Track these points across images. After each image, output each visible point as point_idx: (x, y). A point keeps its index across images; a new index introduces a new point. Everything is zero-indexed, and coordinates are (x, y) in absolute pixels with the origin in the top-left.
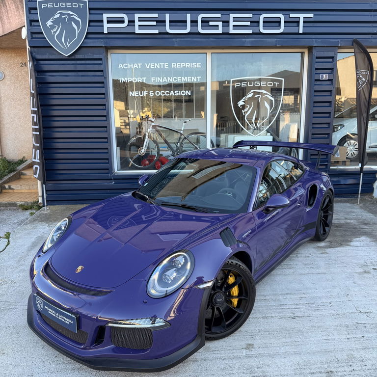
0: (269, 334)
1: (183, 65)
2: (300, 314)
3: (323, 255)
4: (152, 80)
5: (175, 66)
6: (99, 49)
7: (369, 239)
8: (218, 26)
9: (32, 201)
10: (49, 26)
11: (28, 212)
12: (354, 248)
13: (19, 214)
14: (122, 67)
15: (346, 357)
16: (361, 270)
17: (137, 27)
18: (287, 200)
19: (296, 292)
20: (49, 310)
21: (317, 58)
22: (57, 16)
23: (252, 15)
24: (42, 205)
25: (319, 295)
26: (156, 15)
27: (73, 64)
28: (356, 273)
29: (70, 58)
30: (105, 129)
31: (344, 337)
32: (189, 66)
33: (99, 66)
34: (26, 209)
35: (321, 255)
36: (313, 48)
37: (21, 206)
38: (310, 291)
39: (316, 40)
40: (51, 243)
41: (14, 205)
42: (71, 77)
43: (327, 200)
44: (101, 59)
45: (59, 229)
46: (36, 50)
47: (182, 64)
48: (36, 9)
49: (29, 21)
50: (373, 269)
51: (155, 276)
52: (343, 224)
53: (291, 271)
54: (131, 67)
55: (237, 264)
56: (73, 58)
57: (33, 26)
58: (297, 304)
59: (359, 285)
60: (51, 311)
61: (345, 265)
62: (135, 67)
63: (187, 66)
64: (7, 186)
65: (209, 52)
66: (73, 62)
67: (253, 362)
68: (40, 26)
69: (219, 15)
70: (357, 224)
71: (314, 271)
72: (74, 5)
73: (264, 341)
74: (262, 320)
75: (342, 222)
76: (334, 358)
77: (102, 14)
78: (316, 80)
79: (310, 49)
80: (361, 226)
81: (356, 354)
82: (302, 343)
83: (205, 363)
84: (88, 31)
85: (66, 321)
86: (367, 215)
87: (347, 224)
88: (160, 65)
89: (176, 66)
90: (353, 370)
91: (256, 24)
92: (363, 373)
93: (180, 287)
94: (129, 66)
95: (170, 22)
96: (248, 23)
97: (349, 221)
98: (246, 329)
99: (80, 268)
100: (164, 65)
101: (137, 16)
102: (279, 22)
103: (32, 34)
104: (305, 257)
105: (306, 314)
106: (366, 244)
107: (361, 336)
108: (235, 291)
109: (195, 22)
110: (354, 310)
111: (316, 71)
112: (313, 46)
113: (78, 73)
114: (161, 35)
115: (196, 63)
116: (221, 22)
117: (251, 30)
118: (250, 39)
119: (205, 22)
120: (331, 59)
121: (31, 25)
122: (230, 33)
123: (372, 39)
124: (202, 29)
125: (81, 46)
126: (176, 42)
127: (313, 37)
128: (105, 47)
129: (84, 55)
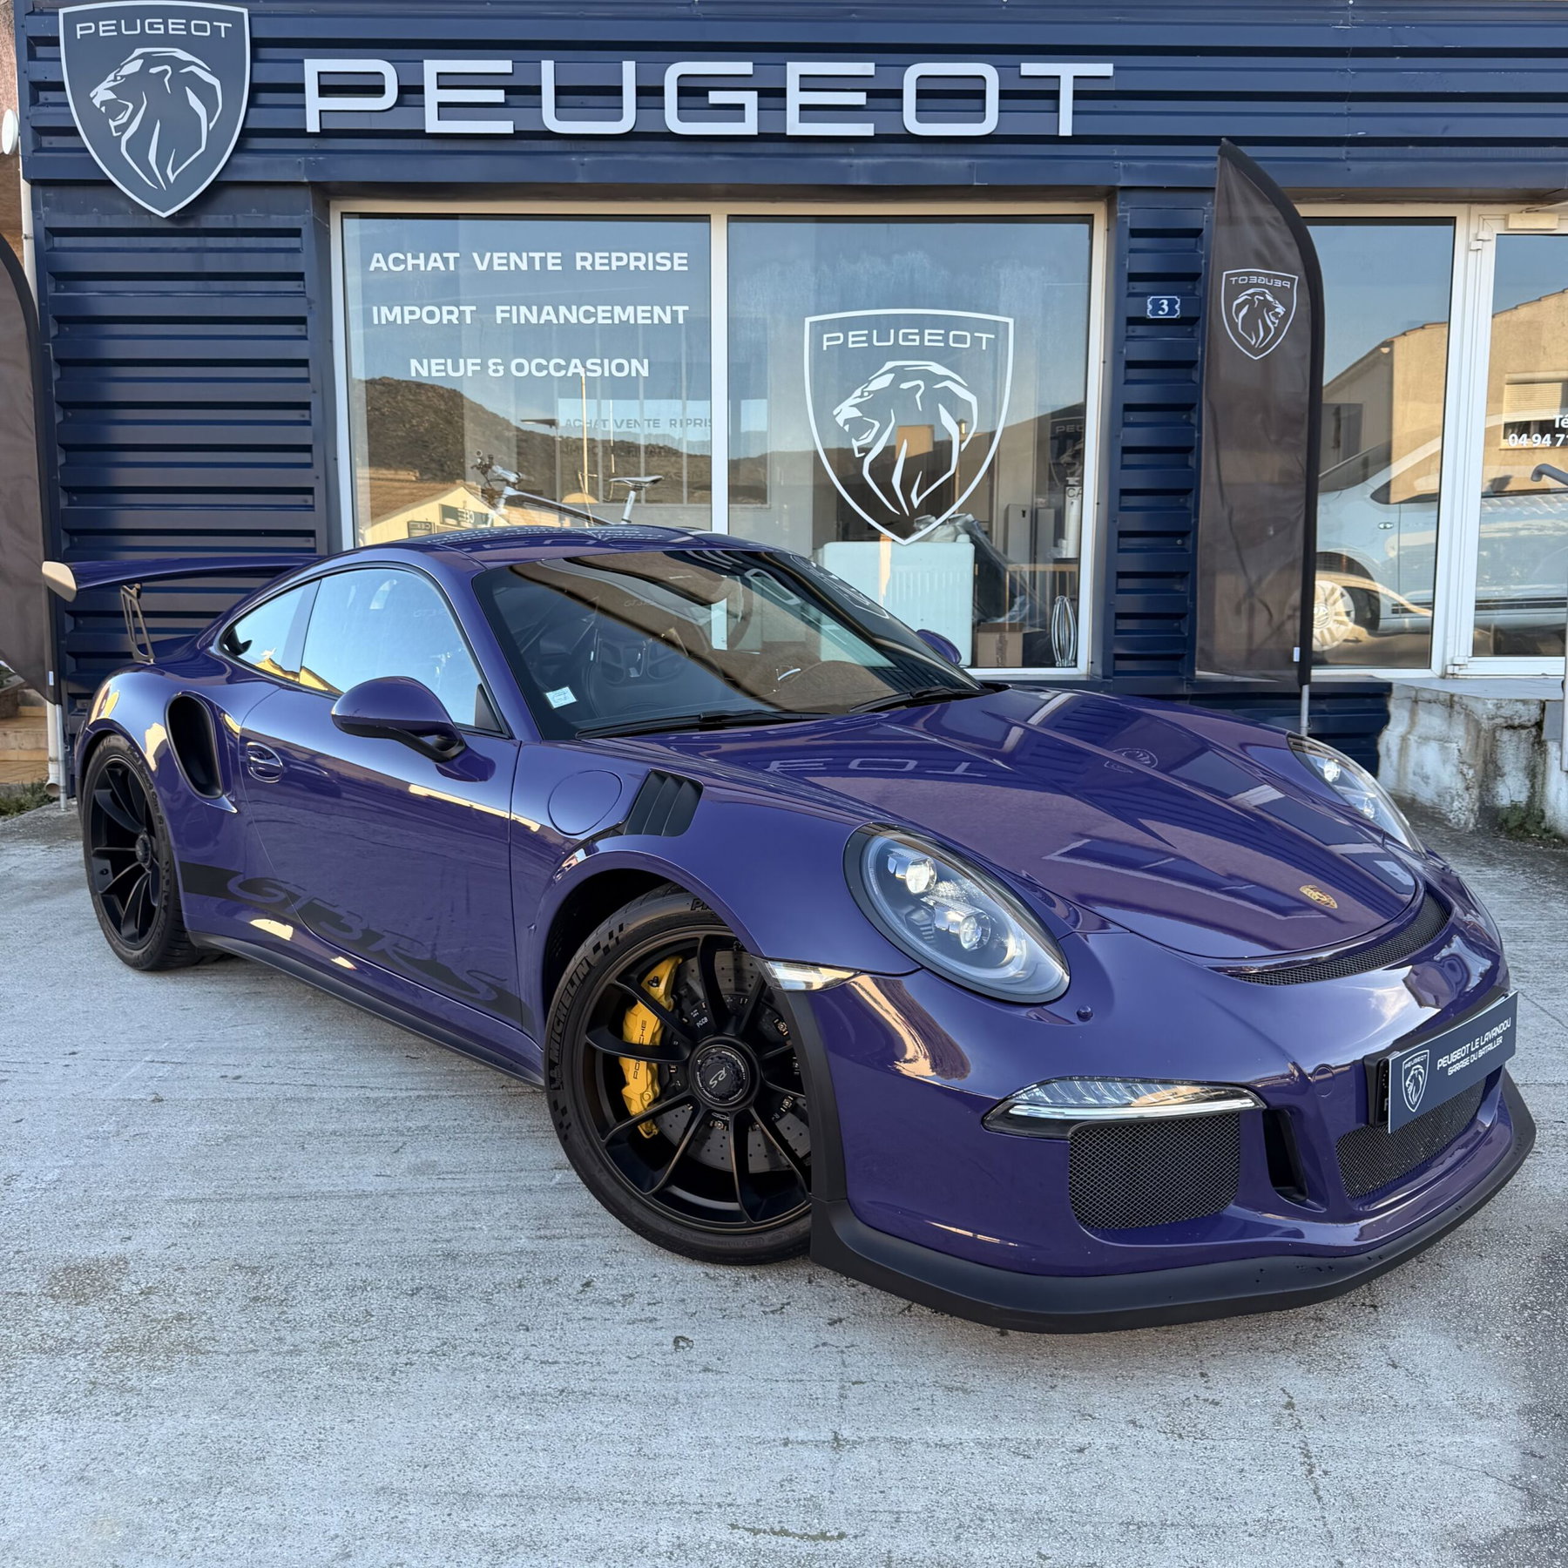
1: (619, 259)
4: (499, 316)
5: (587, 265)
6: (289, 192)
8: (741, 107)
9: (28, 783)
10: (103, 103)
14: (382, 264)
17: (431, 110)
21: (1135, 233)
22: (132, 67)
23: (872, 65)
26: (505, 66)
27: (190, 250)
29: (182, 225)
32: (641, 265)
33: (289, 255)
34: (2, 813)
36: (1119, 195)
39: (1127, 163)
44: (296, 233)
46: (51, 193)
47: (614, 255)
48: (54, 42)
49: (27, 85)
54: (416, 267)
56: (191, 225)
57: (43, 105)
62: (431, 264)
63: (633, 263)
65: (719, 213)
66: (192, 242)
68: (67, 105)
69: (745, 68)
72: (198, 28)
77: (302, 62)
78: (1132, 321)
79: (1109, 195)
84: (248, 126)
88: (531, 261)
89: (593, 265)
91: (890, 102)
94: (410, 262)
95: (560, 91)
100: (543, 261)
101: (432, 67)
102: (981, 95)
103: (37, 133)
109: (650, 93)
111: (1131, 284)
112: (1114, 187)
113: (211, 282)
114: (525, 142)
115: (668, 255)
116: (756, 93)
117: (872, 125)
118: (870, 161)
119: (692, 92)
120: (1193, 240)
121: (34, 101)
122: (788, 133)
123: (1349, 162)
124: (681, 119)
125: (218, 180)
126: (582, 168)
127: (1115, 154)
128: (311, 183)
129: (231, 217)
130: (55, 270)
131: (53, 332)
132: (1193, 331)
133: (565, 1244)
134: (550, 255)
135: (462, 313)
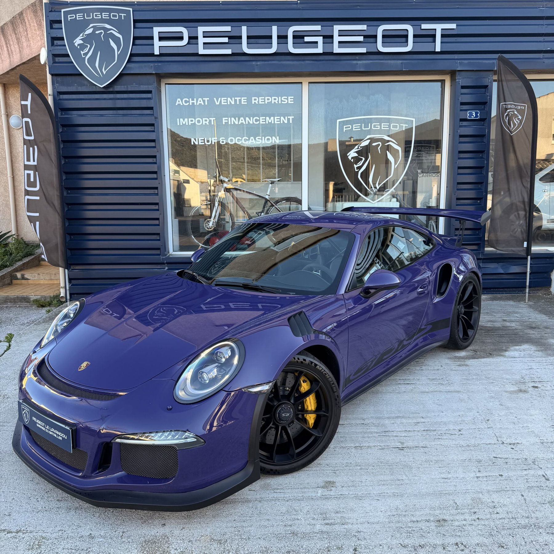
0: (361, 469)
1: (268, 99)
2: (411, 444)
3: (461, 368)
4: (224, 121)
5: (256, 102)
6: (148, 77)
7: (533, 348)
8: (317, 42)
9: (52, 295)
10: (78, 45)
11: (44, 311)
12: (510, 359)
13: (31, 312)
14: (181, 103)
15: (470, 502)
16: (515, 388)
17: (201, 45)
18: (398, 279)
19: (411, 416)
20: (38, 421)
21: (463, 87)
22: (89, 31)
23: (365, 26)
24: (64, 300)
25: (445, 420)
26: (228, 28)
27: (111, 99)
28: (506, 392)
29: (107, 90)
30: (156, 191)
31: (472, 475)
32: (276, 101)
33: (148, 100)
34: (43, 306)
35: (457, 368)
36: (457, 73)
37: (36, 301)
38: (433, 414)
39: (461, 61)
40: (54, 334)
41: (26, 300)
42: (108, 117)
43: (470, 288)
44: (150, 92)
45: (66, 316)
46: (59, 79)
47: (266, 98)
48: (60, 22)
49: (50, 38)
50: (533, 387)
51: (188, 374)
52: (499, 327)
53: (410, 387)
54: (193, 103)
55: (312, 363)
56: (111, 90)
57: (56, 46)
58: (409, 431)
59: (508, 408)
60: (40, 422)
61: (491, 381)
62: (199, 102)
63: (273, 101)
64: (19, 275)
65: (305, 81)
66: (111, 96)
67: (331, 505)
68: (65, 45)
69: (318, 28)
70: (520, 328)
71: (442, 388)
72: (114, 16)
73: (351, 478)
74: (353, 450)
75: (498, 325)
76: (451, 502)
77: (152, 28)
78: (462, 120)
79: (453, 74)
80: (525, 331)
81: (486, 498)
82: (407, 482)
83: (259, 505)
84: (132, 52)
85: (59, 435)
86: (537, 316)
87: (505, 328)
88: (236, 101)
89: (258, 102)
90: (478, 519)
91: (372, 40)
92: (492, 524)
93: (222, 390)
94: (191, 102)
95: (248, 37)
96: (361, 39)
97: (508, 324)
98: (327, 462)
99: (84, 365)
100: (240, 100)
101: (201, 30)
102: (406, 36)
103: (54, 56)
104: (434, 370)
105: (421, 444)
106: (529, 354)
107: (497, 474)
108: (311, 403)
109: (282, 38)
110: (494, 441)
111: (461, 106)
112: (456, 70)
113: (118, 111)
114: (235, 57)
115: (286, 97)
116: (322, 37)
117: (366, 48)
118: (364, 62)
119: (298, 37)
120: (484, 90)
121: (53, 44)
122: (334, 52)
123: (544, 59)
124: (294, 47)
125: (122, 73)
126: (257, 66)
127: (456, 58)
128: (156, 74)
129: (126, 86)
130: (61, 107)
131: (61, 130)
132: (484, 124)
133: (337, 527)
134: (243, 98)
135: (210, 121)
